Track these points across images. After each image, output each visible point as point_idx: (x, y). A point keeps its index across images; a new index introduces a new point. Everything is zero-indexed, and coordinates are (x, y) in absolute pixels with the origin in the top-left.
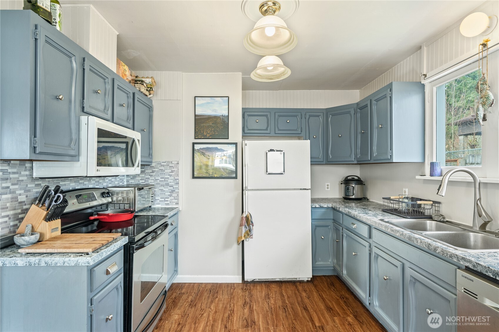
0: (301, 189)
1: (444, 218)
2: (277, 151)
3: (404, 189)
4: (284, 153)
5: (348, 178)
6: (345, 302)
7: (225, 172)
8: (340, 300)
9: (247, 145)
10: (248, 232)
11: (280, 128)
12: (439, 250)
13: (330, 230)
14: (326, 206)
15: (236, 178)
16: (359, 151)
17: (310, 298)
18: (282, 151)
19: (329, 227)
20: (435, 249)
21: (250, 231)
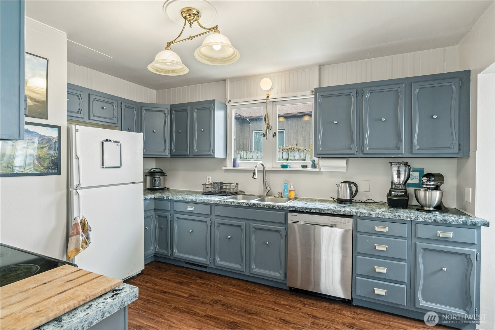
0: (133, 183)
1: (244, 193)
2: (114, 142)
3: (208, 177)
4: (121, 144)
5: (151, 171)
6: (183, 274)
7: (41, 165)
8: (179, 274)
9: (79, 131)
10: (86, 240)
11: (95, 115)
12: (276, 207)
13: (152, 219)
14: (149, 198)
15: (59, 173)
16: (173, 147)
17: (157, 284)
18: (119, 142)
19: (152, 217)
20: (273, 206)
21: (88, 238)
